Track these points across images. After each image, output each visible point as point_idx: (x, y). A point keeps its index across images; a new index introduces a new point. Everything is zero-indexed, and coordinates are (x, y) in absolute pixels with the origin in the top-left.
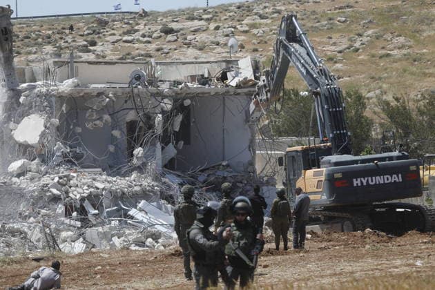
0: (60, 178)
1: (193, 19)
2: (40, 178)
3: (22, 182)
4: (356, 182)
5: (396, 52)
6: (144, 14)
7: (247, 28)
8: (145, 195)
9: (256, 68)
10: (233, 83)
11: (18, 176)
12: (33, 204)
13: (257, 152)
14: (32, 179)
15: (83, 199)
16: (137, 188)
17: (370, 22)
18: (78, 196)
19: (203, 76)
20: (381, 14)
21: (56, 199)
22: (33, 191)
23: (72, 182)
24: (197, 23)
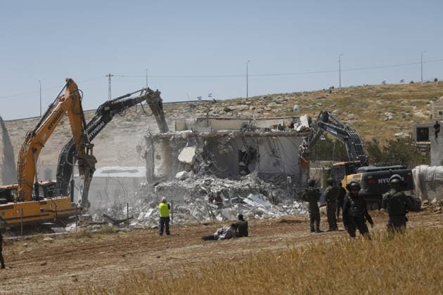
0: (206, 181)
1: (241, 104)
2: (193, 182)
3: (184, 184)
4: (380, 181)
5: (349, 121)
6: (215, 102)
7: (269, 109)
8: (252, 191)
9: (310, 121)
10: (298, 129)
11: (182, 180)
12: (191, 195)
13: (311, 169)
14: (189, 182)
15: (219, 193)
16: (247, 187)
17: (335, 106)
18: (216, 191)
19: (280, 125)
20: (341, 102)
21: (204, 193)
22: (192, 189)
23: (212, 184)
24: (243, 106)
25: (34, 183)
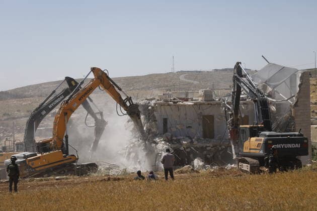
25: (65, 135)
